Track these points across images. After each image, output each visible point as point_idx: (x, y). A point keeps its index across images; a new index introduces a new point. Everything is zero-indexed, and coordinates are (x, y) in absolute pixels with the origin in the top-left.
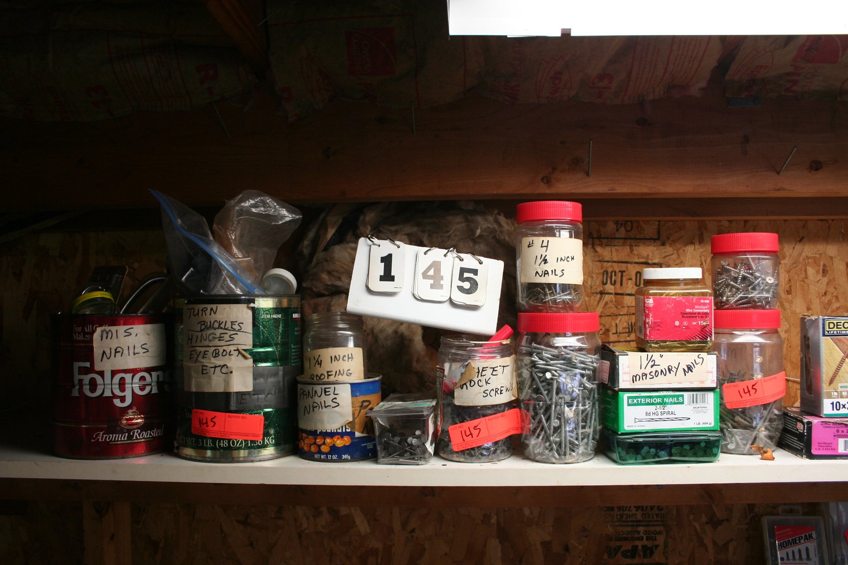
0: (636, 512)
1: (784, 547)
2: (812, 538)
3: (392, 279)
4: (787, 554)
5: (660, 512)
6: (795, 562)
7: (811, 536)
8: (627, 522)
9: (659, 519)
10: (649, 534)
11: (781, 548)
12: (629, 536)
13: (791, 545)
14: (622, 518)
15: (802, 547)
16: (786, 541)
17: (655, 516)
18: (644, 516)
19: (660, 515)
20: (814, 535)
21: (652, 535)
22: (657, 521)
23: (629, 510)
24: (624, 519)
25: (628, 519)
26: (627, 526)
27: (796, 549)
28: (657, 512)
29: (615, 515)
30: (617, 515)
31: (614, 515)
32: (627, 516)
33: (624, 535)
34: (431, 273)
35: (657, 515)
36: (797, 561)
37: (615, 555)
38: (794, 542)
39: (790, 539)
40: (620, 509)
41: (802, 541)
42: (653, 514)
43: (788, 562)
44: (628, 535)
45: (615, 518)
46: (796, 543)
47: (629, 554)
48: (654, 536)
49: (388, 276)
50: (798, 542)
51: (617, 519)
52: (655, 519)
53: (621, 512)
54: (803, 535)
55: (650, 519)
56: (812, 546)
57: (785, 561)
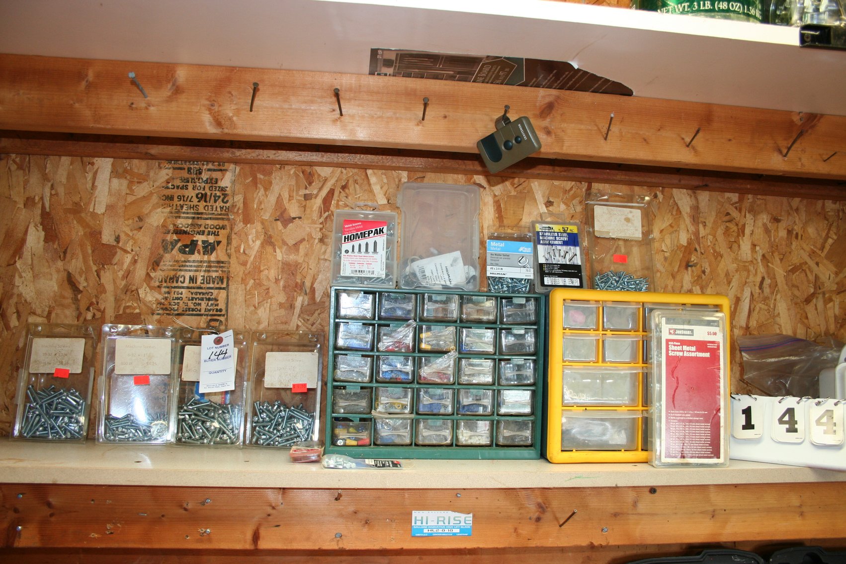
0: (198, 204)
1: (351, 240)
2: (383, 233)
3: (752, 427)
4: (353, 246)
5: (225, 205)
6: (360, 255)
7: (381, 231)
8: (188, 213)
9: (223, 212)
10: (211, 228)
11: (348, 240)
12: (188, 229)
13: (359, 238)
14: (182, 210)
15: (371, 241)
16: (354, 235)
17: (219, 209)
18: (206, 208)
19: (224, 208)
20: (385, 230)
21: (215, 230)
22: (220, 215)
23: (190, 201)
24: (184, 210)
25: (189, 211)
26: (187, 218)
27: (363, 242)
28: (222, 204)
29: (175, 205)
30: (176, 205)
31: (173, 205)
32: (188, 207)
33: (183, 228)
34: (786, 418)
35: (222, 208)
36: (363, 254)
37: (172, 249)
38: (363, 235)
39: (359, 233)
40: (181, 199)
41: (371, 235)
42: (216, 207)
43: (353, 254)
44: (188, 227)
45: (174, 208)
46: (364, 237)
47: (187, 250)
48: (217, 230)
49: (749, 426)
50: (366, 235)
51: (176, 209)
52: (219, 212)
53: (182, 202)
54: (374, 230)
55: (213, 212)
56: (381, 240)
57: (350, 254)
